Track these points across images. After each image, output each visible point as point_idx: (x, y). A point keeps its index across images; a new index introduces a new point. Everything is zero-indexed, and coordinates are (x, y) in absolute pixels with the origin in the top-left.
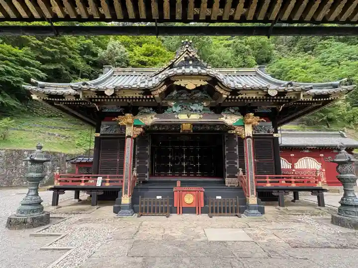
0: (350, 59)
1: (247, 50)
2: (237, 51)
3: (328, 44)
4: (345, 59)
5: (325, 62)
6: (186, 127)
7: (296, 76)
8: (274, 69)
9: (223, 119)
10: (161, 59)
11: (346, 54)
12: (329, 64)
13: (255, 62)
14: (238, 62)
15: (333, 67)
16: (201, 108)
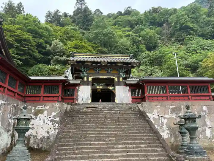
0: (203, 49)
1: (140, 41)
2: (134, 41)
3: (192, 38)
4: (200, 49)
5: (189, 50)
6: (99, 90)
7: (169, 60)
8: (157, 54)
9: (109, 88)
10: (84, 51)
11: (201, 45)
12: (191, 52)
13: (145, 49)
14: (134, 48)
15: (193, 54)
16: (103, 85)
